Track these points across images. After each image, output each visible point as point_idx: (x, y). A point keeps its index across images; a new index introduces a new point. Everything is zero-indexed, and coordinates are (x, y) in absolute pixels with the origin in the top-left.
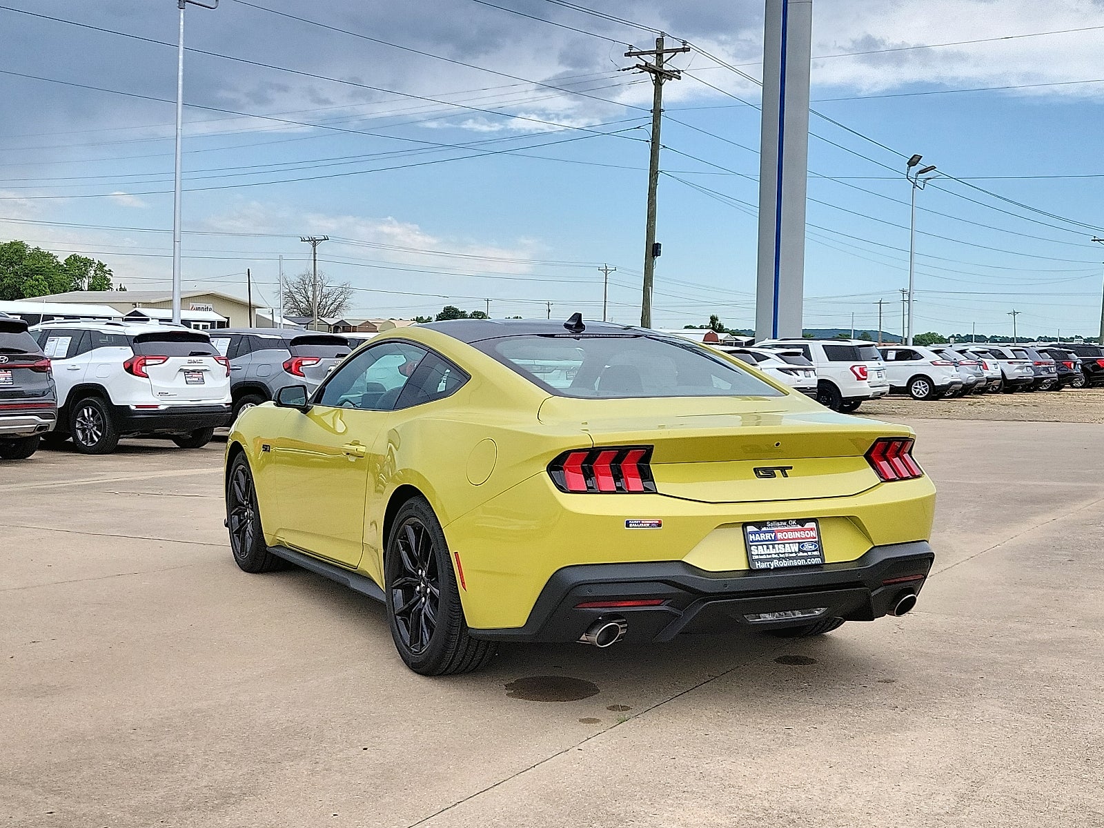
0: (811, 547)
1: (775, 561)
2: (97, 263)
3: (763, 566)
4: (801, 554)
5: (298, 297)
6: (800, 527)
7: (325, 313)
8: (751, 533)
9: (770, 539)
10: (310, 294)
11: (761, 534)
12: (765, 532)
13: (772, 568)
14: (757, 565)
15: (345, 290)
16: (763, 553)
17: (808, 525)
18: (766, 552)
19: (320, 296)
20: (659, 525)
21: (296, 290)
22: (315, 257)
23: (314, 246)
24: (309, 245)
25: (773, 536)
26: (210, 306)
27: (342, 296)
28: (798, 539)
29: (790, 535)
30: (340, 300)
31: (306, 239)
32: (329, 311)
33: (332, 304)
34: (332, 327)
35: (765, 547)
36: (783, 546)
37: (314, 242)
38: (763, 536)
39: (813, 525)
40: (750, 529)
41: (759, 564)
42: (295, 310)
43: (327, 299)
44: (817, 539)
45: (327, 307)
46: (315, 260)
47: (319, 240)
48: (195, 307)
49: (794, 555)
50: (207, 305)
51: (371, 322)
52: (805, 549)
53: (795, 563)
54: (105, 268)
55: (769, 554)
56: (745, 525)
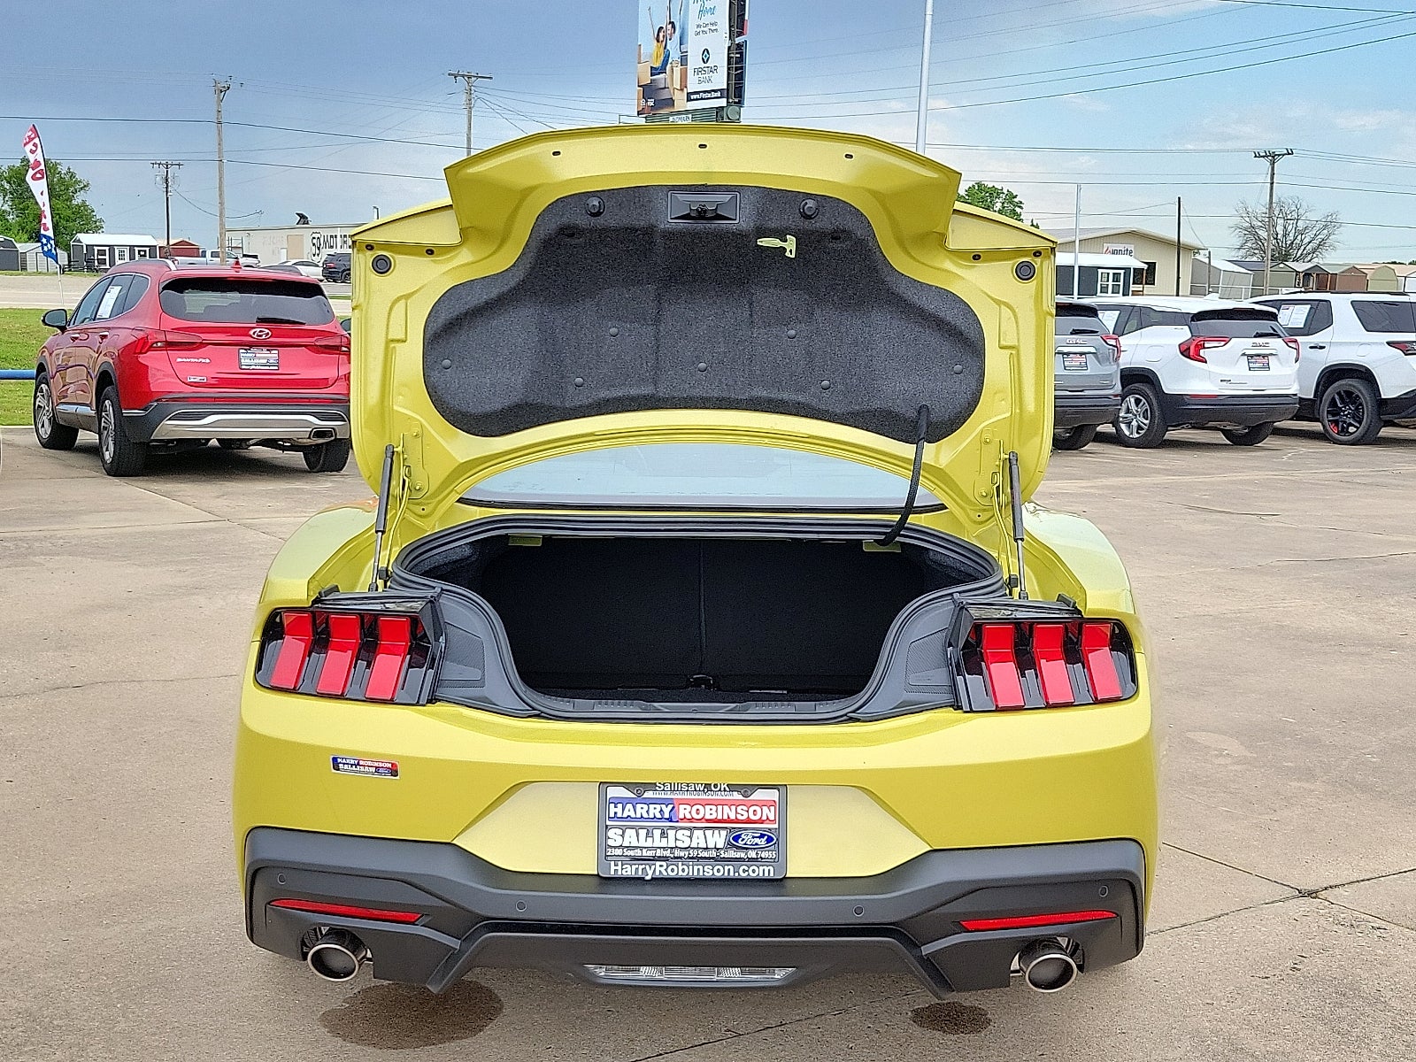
0: (757, 840)
1: (658, 863)
2: (1006, 193)
3: (629, 871)
4: (732, 854)
5: (1263, 234)
6: (741, 797)
7: (1298, 255)
8: (617, 801)
9: (659, 816)
10: (1280, 229)
11: (639, 806)
12: (649, 802)
13: (648, 878)
14: (613, 868)
15: (1330, 224)
16: (635, 844)
17: (759, 795)
18: (642, 843)
19: (1293, 231)
20: (394, 772)
21: (1260, 224)
22: (1272, 178)
23: (1273, 164)
24: (1266, 163)
25: (667, 811)
26: (1131, 247)
27: (1325, 231)
28: (729, 821)
29: (710, 812)
30: (1323, 237)
31: (1261, 154)
32: (1305, 252)
33: (1310, 242)
34: (1302, 275)
35: (643, 833)
36: (688, 833)
37: (1273, 157)
38: (641, 810)
39: (773, 795)
40: (613, 792)
41: (619, 868)
42: (1256, 251)
43: (1303, 236)
44: (776, 826)
45: (1302, 248)
46: (1272, 183)
47: (1279, 155)
48: (1110, 249)
49: (713, 854)
50: (1127, 246)
51: (1358, 267)
52: (741, 843)
53: (709, 871)
54: (1015, 200)
55: (648, 848)
56: (604, 785)
